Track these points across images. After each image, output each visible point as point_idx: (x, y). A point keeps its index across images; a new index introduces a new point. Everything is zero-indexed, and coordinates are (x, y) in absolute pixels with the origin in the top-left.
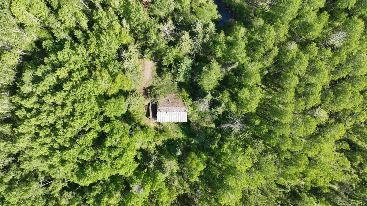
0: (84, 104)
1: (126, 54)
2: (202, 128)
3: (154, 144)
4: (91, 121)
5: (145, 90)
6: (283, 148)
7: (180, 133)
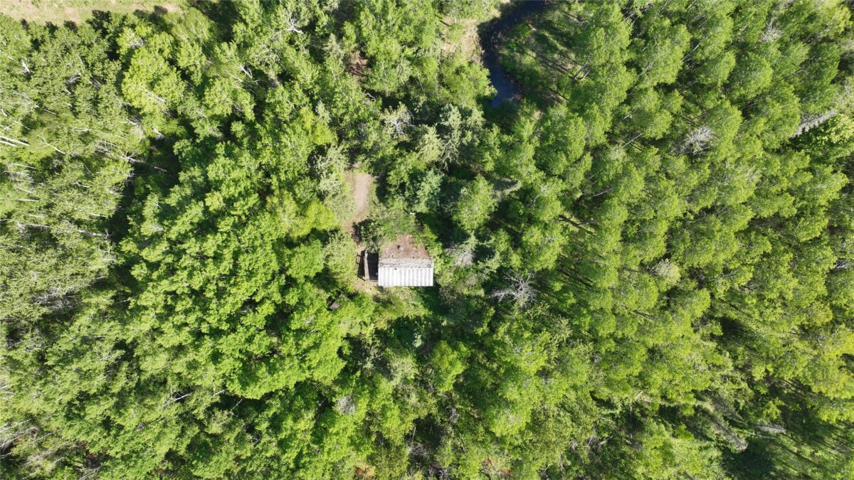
0: (255, 256)
1: (323, 164)
2: (460, 296)
3: (371, 328)
4: (266, 286)
5: (356, 227)
6: (603, 332)
7: (421, 307)
